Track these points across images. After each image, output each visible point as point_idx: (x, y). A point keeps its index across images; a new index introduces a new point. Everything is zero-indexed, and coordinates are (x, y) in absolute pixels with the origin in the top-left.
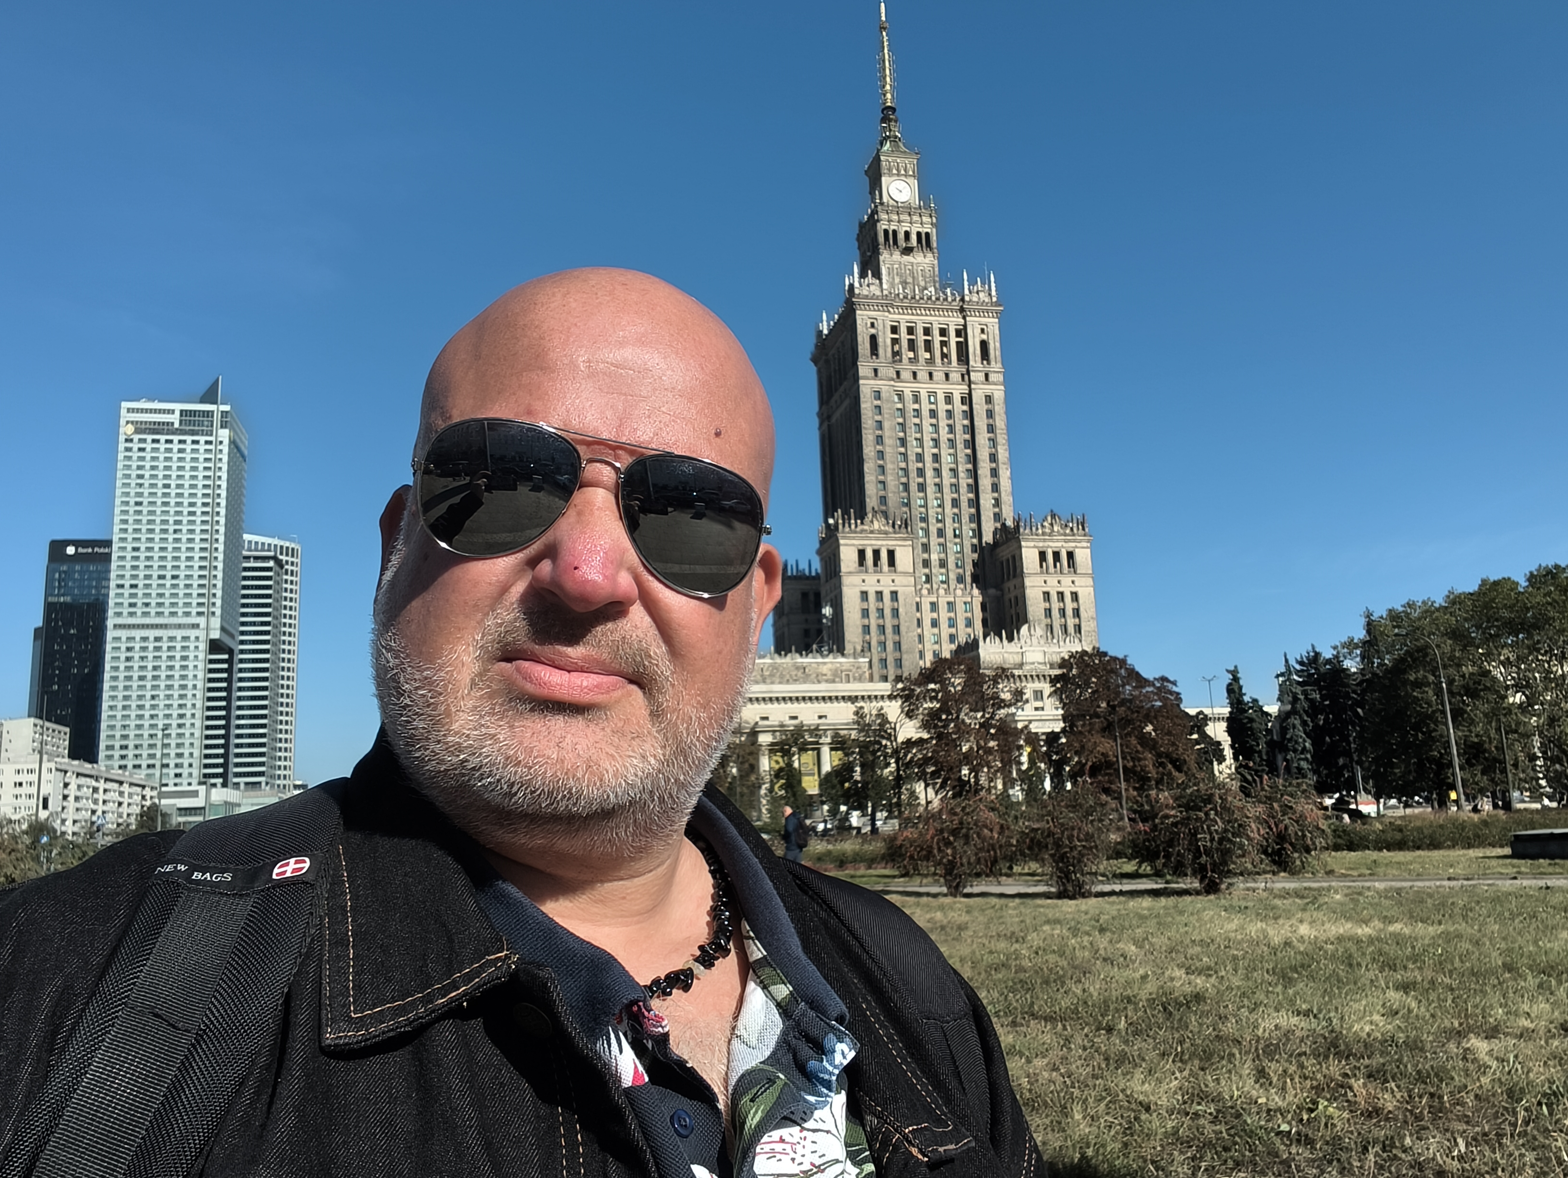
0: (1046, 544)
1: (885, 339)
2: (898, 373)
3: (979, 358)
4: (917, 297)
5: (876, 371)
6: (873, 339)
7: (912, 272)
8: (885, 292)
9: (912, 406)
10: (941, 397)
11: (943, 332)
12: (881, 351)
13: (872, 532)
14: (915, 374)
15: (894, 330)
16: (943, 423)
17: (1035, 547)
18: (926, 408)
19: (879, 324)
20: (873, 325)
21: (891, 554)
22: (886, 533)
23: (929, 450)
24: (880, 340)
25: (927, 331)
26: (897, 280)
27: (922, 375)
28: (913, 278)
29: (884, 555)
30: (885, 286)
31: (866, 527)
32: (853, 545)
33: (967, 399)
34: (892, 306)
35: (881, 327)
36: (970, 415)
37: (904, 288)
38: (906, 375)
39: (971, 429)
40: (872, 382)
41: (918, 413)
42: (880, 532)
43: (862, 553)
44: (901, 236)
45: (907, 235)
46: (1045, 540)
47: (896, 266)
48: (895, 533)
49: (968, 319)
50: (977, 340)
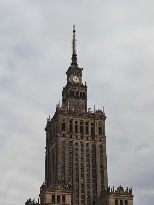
0: (118, 197)
1: (68, 125)
2: (71, 136)
3: (98, 133)
4: (79, 112)
5: (64, 134)
6: (64, 124)
7: (78, 105)
8: (68, 110)
9: (75, 147)
10: (85, 144)
11: (87, 124)
12: (66, 128)
13: (58, 189)
14: (77, 137)
15: (71, 122)
16: (85, 153)
17: (114, 198)
18: (80, 147)
19: (66, 120)
20: (64, 120)
21: (64, 197)
22: (63, 190)
23: (80, 162)
24: (66, 125)
25: (81, 123)
26: (73, 107)
27: (79, 137)
28: (79, 106)
29: (61, 198)
30: (68, 108)
31: (56, 187)
32: (51, 194)
33: (94, 146)
34: (71, 115)
35: (66, 121)
36: (94, 151)
37: (75, 109)
38: (74, 137)
39: (94, 156)
40: (62, 138)
41: (77, 149)
42: (60, 189)
43: (53, 197)
44: (75, 93)
45: (77, 93)
46: (117, 196)
47: (73, 102)
48: (65, 190)
49: (95, 120)
50: (98, 127)
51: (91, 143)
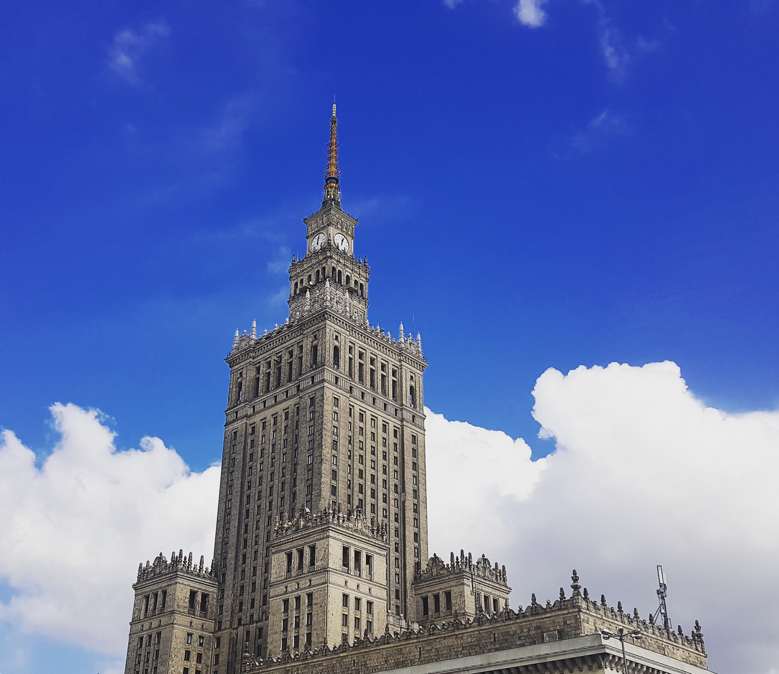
0: (480, 587)
1: (345, 355)
2: (351, 388)
3: (409, 400)
5: (336, 379)
6: (336, 350)
8: (348, 315)
9: (358, 424)
10: (380, 423)
11: (384, 368)
12: (341, 363)
14: (363, 395)
15: (351, 350)
16: (380, 448)
18: (368, 428)
19: (342, 338)
20: (336, 339)
22: (366, 536)
24: (342, 353)
27: (368, 398)
29: (363, 559)
30: (348, 309)
31: (351, 525)
32: (340, 540)
33: (397, 433)
34: (352, 328)
35: (342, 343)
36: (400, 448)
38: (357, 393)
40: (334, 388)
42: (361, 533)
43: (345, 551)
44: (344, 278)
46: (480, 583)
48: (373, 538)
49: (403, 363)
50: (408, 384)
51: (393, 423)
